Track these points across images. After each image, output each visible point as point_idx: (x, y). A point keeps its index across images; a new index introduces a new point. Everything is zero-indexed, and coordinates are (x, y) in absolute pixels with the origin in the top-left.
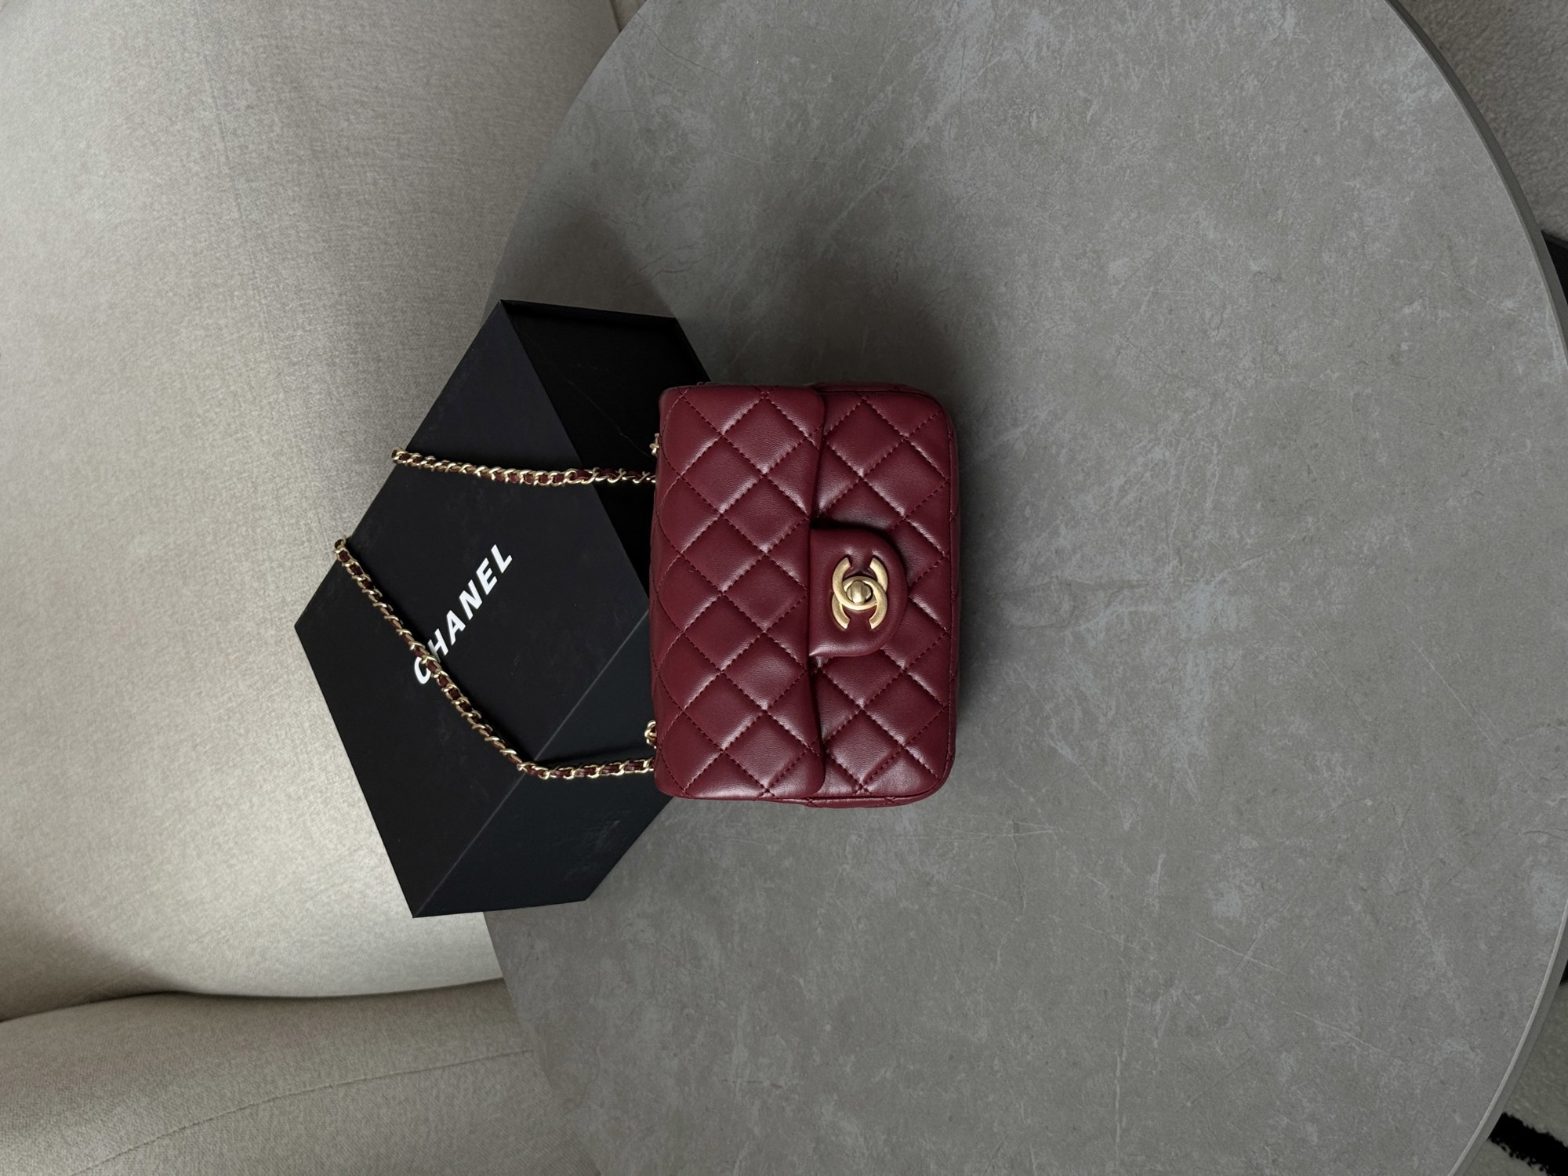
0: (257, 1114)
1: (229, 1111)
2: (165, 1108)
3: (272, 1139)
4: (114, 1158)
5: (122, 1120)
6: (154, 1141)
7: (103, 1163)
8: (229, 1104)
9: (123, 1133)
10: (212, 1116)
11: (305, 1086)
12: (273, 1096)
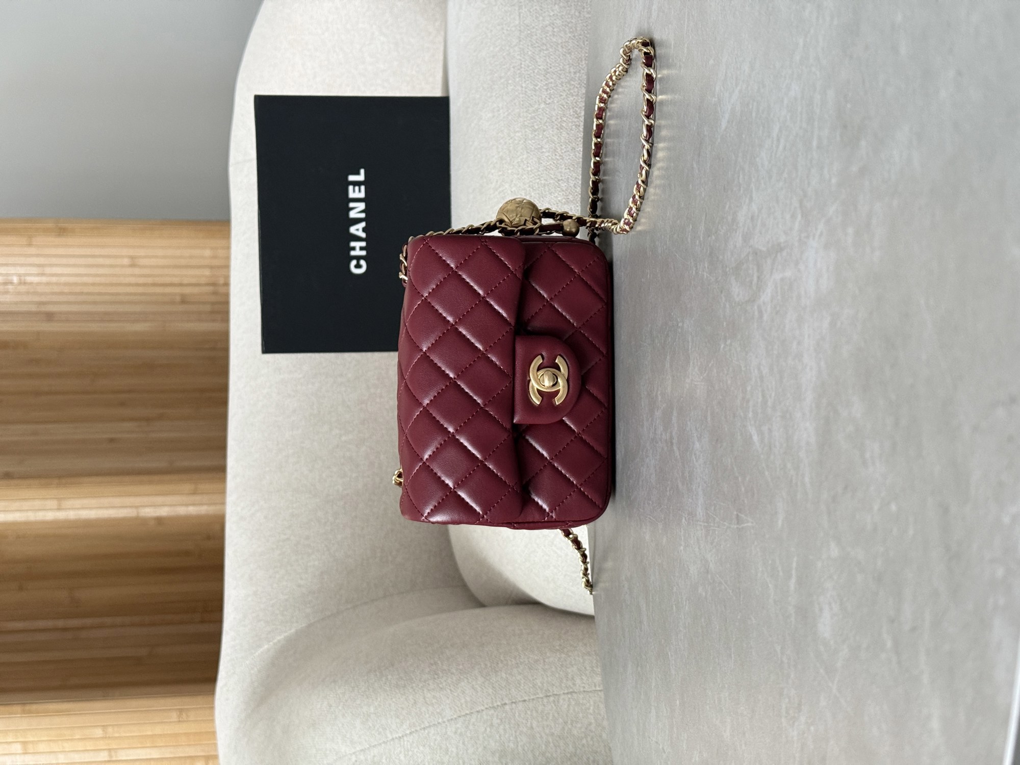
0: (558, 702)
1: (537, 696)
2: (493, 687)
3: (569, 722)
4: (455, 719)
5: (463, 692)
6: (483, 710)
7: (448, 721)
8: (539, 691)
9: (463, 701)
10: (526, 698)
11: (595, 686)
12: (571, 690)
